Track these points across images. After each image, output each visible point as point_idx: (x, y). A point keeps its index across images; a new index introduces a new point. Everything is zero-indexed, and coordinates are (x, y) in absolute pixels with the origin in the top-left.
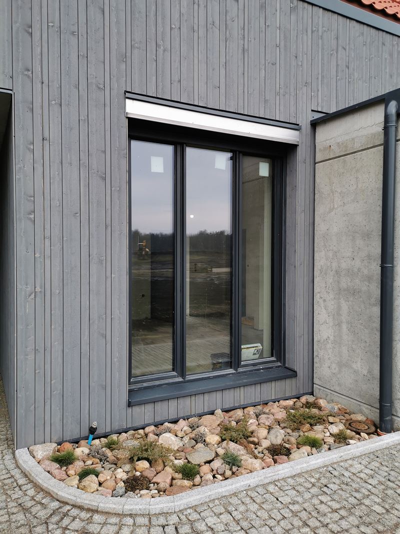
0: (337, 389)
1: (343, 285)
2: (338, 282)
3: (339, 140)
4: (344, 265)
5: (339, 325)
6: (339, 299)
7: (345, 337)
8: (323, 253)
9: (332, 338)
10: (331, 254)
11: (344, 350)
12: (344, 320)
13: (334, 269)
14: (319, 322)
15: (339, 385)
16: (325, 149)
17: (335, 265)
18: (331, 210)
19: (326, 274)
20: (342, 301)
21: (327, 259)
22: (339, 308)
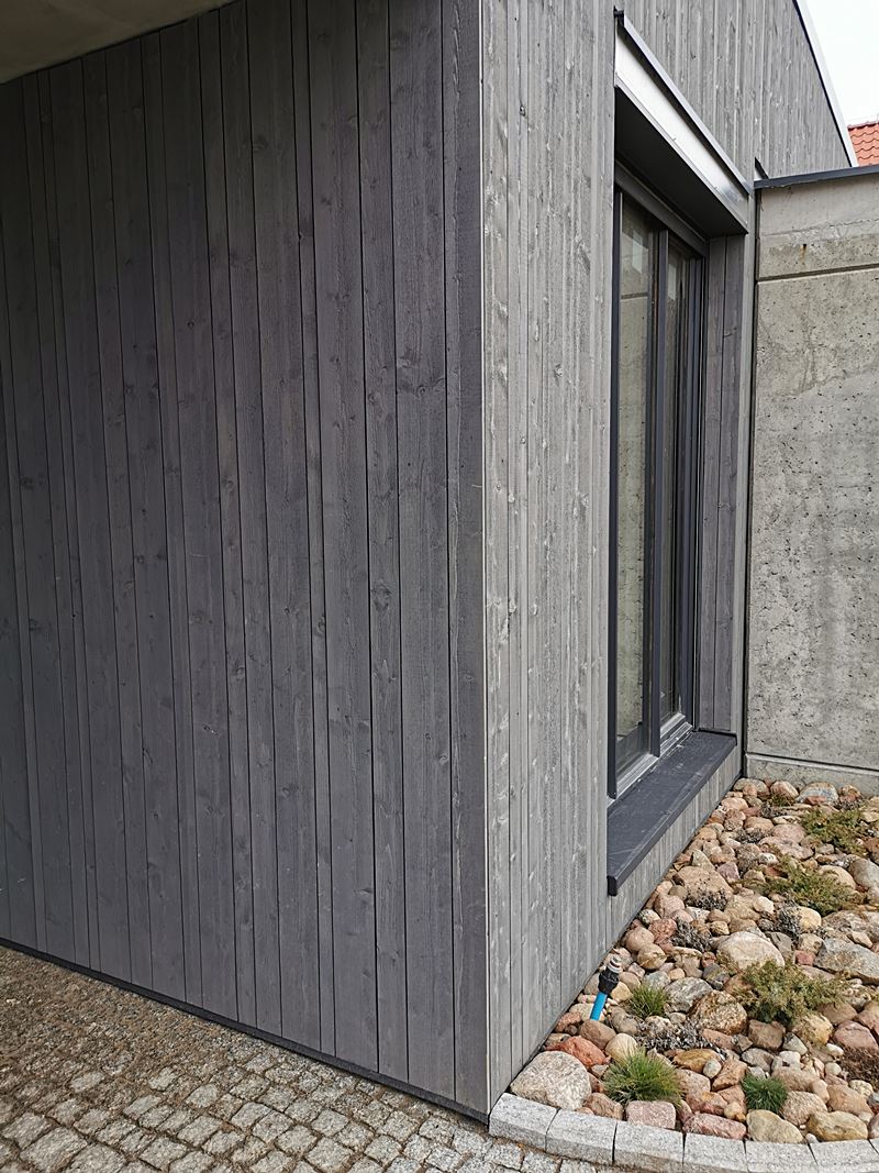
0: (818, 755)
1: (840, 541)
2: (826, 538)
3: (833, 234)
4: (841, 502)
5: (827, 626)
6: (828, 572)
7: (842, 649)
8: (780, 479)
9: (803, 655)
10: (804, 481)
11: (840, 676)
12: (842, 616)
13: (813, 512)
14: (765, 624)
15: (824, 746)
16: (788, 250)
17: (815, 503)
19: (788, 522)
20: (836, 576)
21: (792, 491)
22: (827, 591)
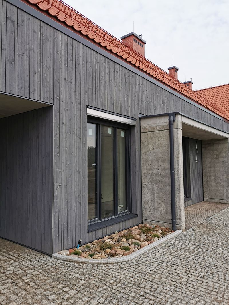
0: (153, 219)
1: (155, 179)
2: (153, 178)
3: (151, 126)
4: (154, 172)
5: (153, 194)
6: (153, 184)
7: (156, 199)
8: (145, 167)
9: (150, 200)
10: (149, 168)
11: (156, 203)
12: (156, 192)
13: (150, 173)
14: (144, 194)
15: (154, 217)
16: (145, 128)
17: (151, 171)
18: (148, 151)
19: (147, 175)
20: (154, 185)
21: (147, 169)
22: (153, 188)
